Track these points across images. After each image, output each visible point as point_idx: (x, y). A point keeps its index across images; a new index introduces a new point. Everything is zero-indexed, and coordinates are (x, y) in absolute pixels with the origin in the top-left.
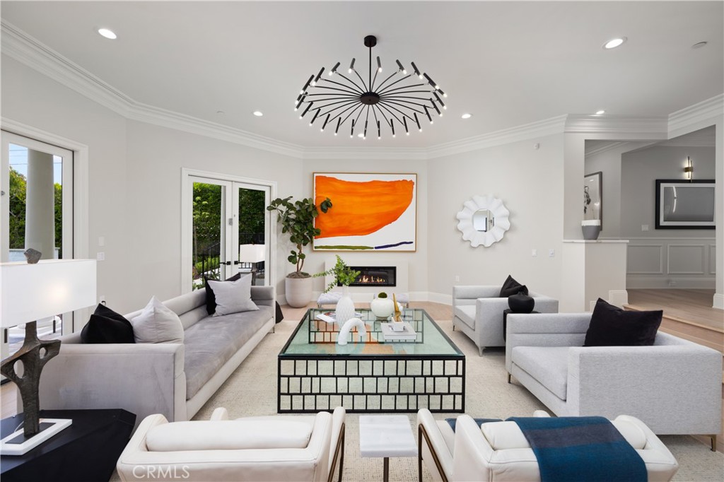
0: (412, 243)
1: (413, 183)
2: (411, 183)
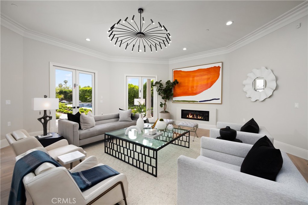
0: (219, 99)
1: (220, 67)
2: (219, 67)
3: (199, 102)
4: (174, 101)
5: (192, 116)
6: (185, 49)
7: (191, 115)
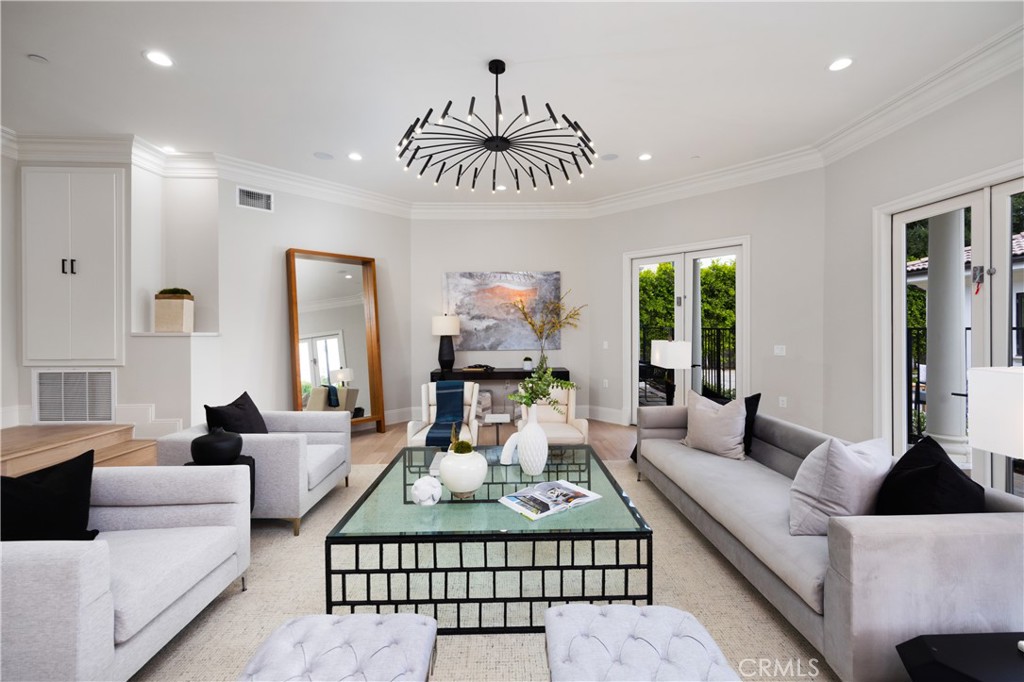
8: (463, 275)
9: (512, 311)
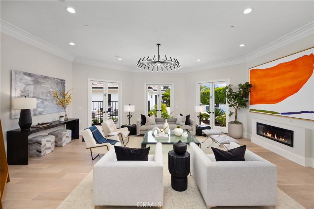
3: (280, 115)
4: (250, 110)
5: (271, 135)
6: (242, 45)
7: (269, 134)
8: (25, 74)
9: (49, 95)
